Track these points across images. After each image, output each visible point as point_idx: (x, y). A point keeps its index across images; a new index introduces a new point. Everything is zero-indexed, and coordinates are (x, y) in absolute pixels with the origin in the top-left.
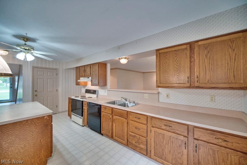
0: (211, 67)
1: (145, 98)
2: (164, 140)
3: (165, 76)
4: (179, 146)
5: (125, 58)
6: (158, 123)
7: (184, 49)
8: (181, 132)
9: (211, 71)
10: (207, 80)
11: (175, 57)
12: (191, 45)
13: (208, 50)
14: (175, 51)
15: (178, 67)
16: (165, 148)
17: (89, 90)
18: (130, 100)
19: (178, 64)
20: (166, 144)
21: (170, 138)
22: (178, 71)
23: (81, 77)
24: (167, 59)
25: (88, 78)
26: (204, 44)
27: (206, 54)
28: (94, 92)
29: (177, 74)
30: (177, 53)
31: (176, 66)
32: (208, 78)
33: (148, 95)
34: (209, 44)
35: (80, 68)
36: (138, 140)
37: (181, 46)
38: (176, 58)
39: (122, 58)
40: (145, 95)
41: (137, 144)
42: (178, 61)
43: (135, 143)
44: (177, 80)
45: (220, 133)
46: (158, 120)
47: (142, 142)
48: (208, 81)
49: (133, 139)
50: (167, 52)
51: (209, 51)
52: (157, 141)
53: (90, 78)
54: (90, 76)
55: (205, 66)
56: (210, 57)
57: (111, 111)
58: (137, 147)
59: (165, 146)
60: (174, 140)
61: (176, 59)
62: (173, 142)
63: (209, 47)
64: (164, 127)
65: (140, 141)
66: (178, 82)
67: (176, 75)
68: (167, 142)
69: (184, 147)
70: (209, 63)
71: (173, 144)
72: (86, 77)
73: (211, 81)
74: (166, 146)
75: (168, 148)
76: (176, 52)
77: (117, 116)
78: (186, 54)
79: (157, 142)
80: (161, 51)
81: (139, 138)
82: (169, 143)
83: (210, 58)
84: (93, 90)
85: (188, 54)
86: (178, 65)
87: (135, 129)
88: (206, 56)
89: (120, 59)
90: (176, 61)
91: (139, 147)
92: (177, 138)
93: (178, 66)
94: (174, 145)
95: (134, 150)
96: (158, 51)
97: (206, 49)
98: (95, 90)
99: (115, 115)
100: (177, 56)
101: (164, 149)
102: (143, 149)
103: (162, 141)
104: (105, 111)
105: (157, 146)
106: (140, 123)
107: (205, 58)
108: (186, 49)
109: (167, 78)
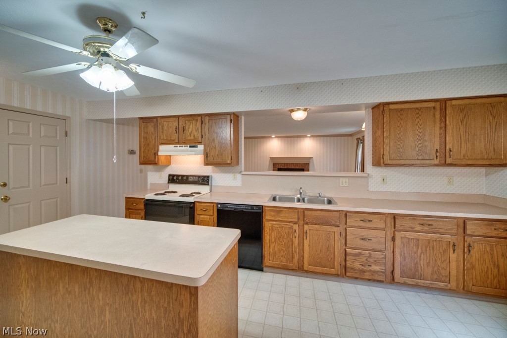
0: (467, 137)
1: (341, 185)
2: (418, 248)
3: (399, 147)
4: (444, 252)
5: (305, 110)
6: (408, 223)
7: (429, 108)
8: (447, 230)
9: (467, 142)
10: (462, 155)
11: (417, 118)
12: (443, 103)
13: (465, 113)
14: (417, 108)
15: (420, 135)
16: (420, 260)
18: (307, 192)
19: (420, 129)
20: (421, 253)
21: (429, 243)
22: (420, 140)
23: (162, 144)
24: (402, 119)
25: (190, 147)
26: (459, 105)
27: (461, 119)
29: (420, 146)
30: (420, 113)
31: (417, 132)
32: (463, 151)
33: (347, 180)
34: (466, 105)
36: (367, 260)
37: (429, 103)
38: (418, 120)
39: (298, 109)
41: (367, 268)
42: (420, 125)
43: (361, 267)
44: (420, 154)
46: (408, 218)
47: (375, 261)
48: (464, 156)
49: (355, 259)
50: (402, 110)
51: (465, 115)
52: (406, 252)
53: (201, 147)
54: (200, 143)
55: (461, 136)
56: (466, 123)
57: (296, 216)
58: (363, 271)
59: (420, 256)
60: (435, 244)
61: (419, 122)
62: (433, 248)
63: (465, 110)
64: (418, 228)
65: (371, 260)
66: (420, 158)
67: (418, 146)
68: (424, 249)
69: (452, 251)
70: (466, 132)
71: (433, 251)
72: (184, 143)
73: (468, 157)
74: (422, 255)
75: (425, 259)
76: (417, 111)
77: (312, 224)
78: (434, 116)
79: (406, 254)
80: (392, 107)
81: (368, 255)
82: (426, 250)
83: (466, 125)
84: (199, 177)
85: (438, 116)
86: (420, 131)
87: (362, 242)
88: (461, 122)
89: (292, 111)
90: (419, 125)
91: (370, 271)
92: (440, 241)
93: (420, 133)
94: (435, 252)
95: (356, 278)
96: (387, 106)
97: (461, 112)
99: (307, 224)
100: (420, 117)
101: (419, 261)
102: (378, 271)
103: (415, 250)
104: (277, 219)
105: (405, 260)
106: (369, 228)
107: (460, 124)
108: (434, 108)
109: (401, 150)
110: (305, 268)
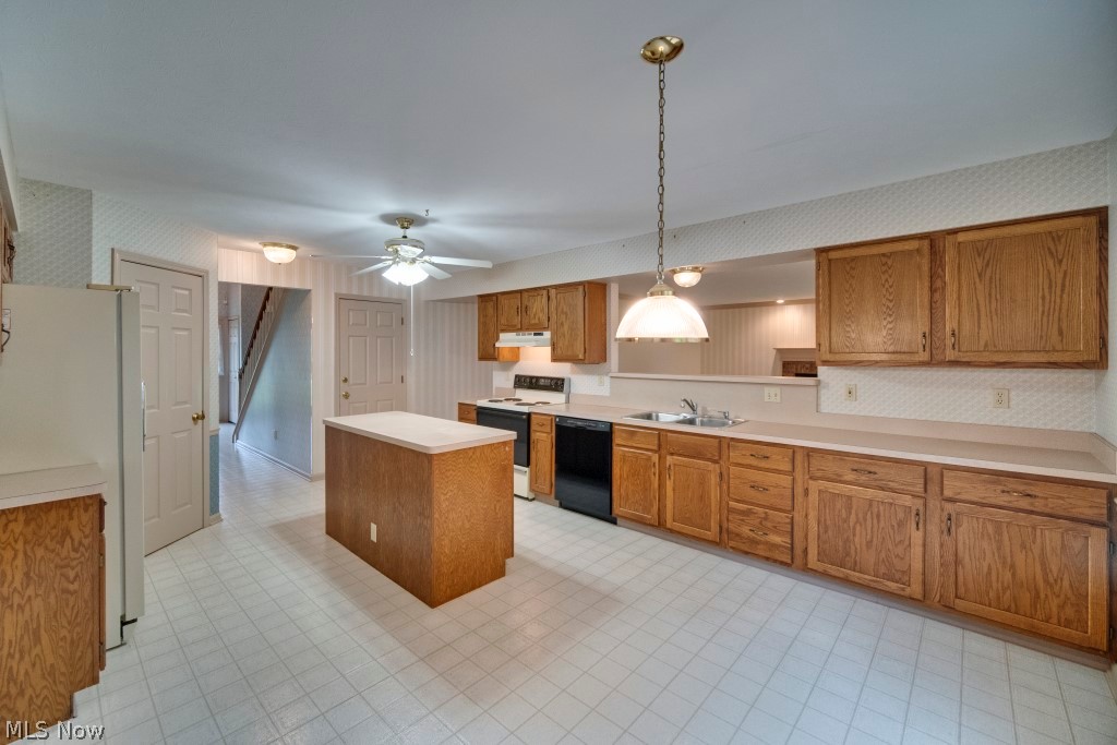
0: (994, 305)
1: (766, 399)
2: (850, 513)
3: (848, 329)
4: (899, 525)
5: (695, 269)
6: (831, 467)
7: (910, 253)
8: (903, 484)
9: (994, 317)
10: (982, 343)
11: (884, 273)
12: (933, 242)
13: (987, 257)
14: (884, 255)
15: (891, 305)
16: (854, 535)
17: (531, 378)
18: (709, 409)
19: (890, 294)
20: (856, 523)
21: (871, 505)
22: (890, 315)
23: (503, 331)
24: (853, 277)
25: (535, 334)
26: (973, 242)
27: (980, 269)
28: (556, 385)
29: (890, 326)
30: (890, 263)
31: (884, 301)
32: (985, 335)
33: (777, 390)
34: (990, 241)
35: (500, 297)
36: (761, 523)
37: (906, 243)
38: (887, 276)
39: (682, 270)
40: (767, 390)
41: (759, 536)
42: (891, 287)
43: (751, 533)
44: (889, 343)
45: (1014, 477)
46: (831, 457)
47: (775, 527)
48: (986, 345)
49: (742, 520)
50: (854, 259)
51: (988, 261)
52: (828, 518)
53: (547, 335)
54: (546, 329)
55: (978, 305)
56: (991, 278)
57: (656, 442)
58: (757, 543)
59: (854, 528)
60: (881, 508)
61: (887, 280)
62: (878, 516)
63: (988, 251)
64: (850, 476)
65: (769, 525)
66: (891, 349)
67: (885, 327)
68: (861, 516)
69: (914, 526)
70: (990, 295)
71: (878, 521)
72: (527, 329)
73: (995, 346)
74: (858, 528)
75: (864, 533)
76: (884, 260)
77: (680, 455)
78: (919, 267)
79: (828, 522)
80: (833, 255)
81: (763, 516)
82: (865, 520)
83: (991, 282)
84: (552, 379)
85: (926, 268)
86: (891, 298)
87: (752, 492)
88: (980, 275)
89: (674, 272)
90: (887, 286)
91: (767, 543)
92: (891, 504)
93: (891, 301)
94: (882, 524)
95: (747, 553)
96: (824, 254)
97: (979, 255)
98: (558, 379)
99: (672, 454)
100: (890, 272)
101: (851, 537)
102: (780, 546)
103: (844, 516)
104: (630, 444)
105: (826, 532)
106: (768, 470)
107: (977, 280)
108: (918, 250)
109: (853, 336)
110: (668, 525)
